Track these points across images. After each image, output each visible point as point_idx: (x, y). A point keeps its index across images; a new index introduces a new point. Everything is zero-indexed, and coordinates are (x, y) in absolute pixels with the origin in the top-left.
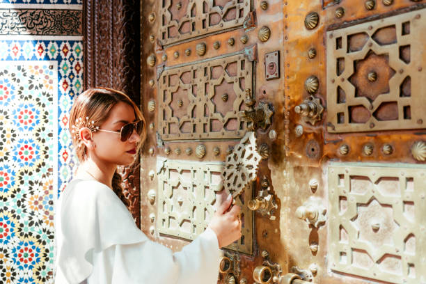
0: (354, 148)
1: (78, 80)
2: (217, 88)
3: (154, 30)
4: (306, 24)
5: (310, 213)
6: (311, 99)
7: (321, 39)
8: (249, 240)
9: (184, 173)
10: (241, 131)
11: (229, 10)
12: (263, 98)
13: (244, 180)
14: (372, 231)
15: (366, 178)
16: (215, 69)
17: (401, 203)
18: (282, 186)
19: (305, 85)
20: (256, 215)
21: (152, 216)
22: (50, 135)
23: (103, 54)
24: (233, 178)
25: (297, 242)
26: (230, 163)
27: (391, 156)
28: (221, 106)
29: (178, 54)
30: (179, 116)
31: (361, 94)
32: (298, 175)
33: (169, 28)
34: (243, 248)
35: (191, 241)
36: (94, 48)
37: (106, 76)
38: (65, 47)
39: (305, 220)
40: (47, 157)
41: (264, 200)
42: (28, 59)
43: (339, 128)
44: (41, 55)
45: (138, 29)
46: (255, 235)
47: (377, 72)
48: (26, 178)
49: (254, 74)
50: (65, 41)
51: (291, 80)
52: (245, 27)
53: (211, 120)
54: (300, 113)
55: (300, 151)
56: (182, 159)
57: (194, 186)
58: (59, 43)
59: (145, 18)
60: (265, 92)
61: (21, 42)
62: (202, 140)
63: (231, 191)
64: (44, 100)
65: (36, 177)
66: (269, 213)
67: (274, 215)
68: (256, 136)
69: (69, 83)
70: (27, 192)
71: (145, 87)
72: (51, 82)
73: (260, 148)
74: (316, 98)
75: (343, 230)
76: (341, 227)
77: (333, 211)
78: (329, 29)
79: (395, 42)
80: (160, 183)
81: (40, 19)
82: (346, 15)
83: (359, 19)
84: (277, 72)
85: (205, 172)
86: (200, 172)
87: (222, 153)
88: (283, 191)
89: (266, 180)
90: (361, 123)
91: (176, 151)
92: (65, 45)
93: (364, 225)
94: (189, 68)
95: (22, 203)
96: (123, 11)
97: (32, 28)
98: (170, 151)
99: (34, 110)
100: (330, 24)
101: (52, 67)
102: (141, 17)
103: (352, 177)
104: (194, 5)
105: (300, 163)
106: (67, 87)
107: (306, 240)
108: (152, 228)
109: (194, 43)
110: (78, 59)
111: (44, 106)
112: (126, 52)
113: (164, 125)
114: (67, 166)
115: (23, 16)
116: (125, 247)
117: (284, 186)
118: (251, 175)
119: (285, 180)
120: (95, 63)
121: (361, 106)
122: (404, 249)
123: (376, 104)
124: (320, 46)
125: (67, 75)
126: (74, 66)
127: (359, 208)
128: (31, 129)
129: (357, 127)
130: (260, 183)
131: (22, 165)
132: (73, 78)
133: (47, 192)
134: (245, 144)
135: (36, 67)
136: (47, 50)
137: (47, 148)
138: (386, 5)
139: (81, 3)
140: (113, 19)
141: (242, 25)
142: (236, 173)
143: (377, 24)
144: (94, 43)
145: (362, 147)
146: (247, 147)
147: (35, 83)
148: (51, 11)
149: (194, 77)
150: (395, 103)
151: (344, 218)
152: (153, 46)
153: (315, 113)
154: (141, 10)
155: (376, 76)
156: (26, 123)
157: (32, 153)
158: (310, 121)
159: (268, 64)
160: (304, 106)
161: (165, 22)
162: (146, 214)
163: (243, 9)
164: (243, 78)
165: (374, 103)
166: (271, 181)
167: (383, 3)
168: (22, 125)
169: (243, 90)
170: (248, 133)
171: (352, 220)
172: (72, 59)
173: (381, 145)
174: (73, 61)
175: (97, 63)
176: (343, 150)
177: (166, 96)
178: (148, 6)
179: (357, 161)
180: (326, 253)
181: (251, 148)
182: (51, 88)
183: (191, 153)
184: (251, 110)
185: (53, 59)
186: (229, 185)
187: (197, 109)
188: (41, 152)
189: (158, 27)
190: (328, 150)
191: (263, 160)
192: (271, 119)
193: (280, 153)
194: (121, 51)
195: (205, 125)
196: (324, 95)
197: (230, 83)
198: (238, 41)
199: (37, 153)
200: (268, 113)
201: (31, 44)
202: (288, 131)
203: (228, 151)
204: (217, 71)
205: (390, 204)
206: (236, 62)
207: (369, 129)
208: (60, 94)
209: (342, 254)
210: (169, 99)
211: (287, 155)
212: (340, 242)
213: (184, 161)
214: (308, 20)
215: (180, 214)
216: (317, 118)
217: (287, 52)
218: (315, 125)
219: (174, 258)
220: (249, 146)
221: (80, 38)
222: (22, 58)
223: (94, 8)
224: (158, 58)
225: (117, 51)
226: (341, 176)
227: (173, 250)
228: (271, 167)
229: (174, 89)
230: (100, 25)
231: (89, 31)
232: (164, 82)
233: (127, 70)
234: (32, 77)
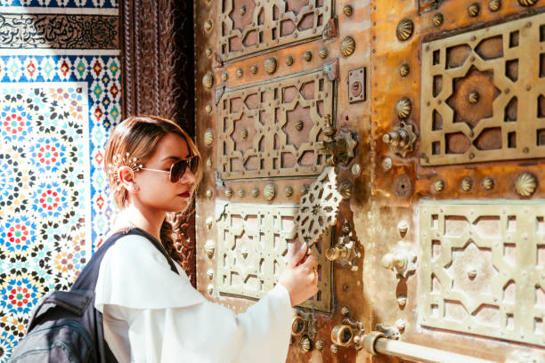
0: (450, 183)
1: (114, 107)
2: (290, 114)
3: (212, 41)
4: (398, 34)
5: (398, 262)
6: (402, 126)
7: (416, 52)
8: (326, 296)
9: (249, 220)
10: (318, 166)
11: (305, 16)
12: (346, 125)
13: (321, 225)
14: (468, 278)
15: (463, 218)
16: (288, 90)
17: (501, 245)
18: (366, 231)
19: (395, 109)
20: (335, 266)
21: (210, 272)
22: (80, 177)
23: (147, 73)
24: (308, 224)
25: (382, 295)
26: (305, 205)
27: (493, 191)
28: (294, 135)
29: (242, 73)
30: (244, 149)
31: (460, 119)
32: (385, 216)
33: (230, 39)
34: (320, 305)
35: (257, 300)
36: (135, 65)
37: (151, 100)
38: (97, 64)
39: (393, 270)
40: (76, 204)
41: (344, 248)
42: (49, 80)
43: (434, 160)
44: (65, 74)
45: (191, 40)
46: (334, 290)
47: (480, 93)
48: (50, 232)
49: (335, 95)
50: (97, 57)
51: (378, 103)
52: (324, 38)
53: (283, 154)
54: (389, 144)
55: (388, 189)
56: (246, 202)
57: (262, 234)
58: (89, 59)
59: (200, 26)
60: (347, 118)
61: (39, 58)
62: (272, 178)
63: (306, 239)
64: (71, 132)
65: (63, 229)
66: (350, 263)
67: (356, 265)
68: (336, 172)
69: (103, 110)
70: (52, 249)
71: (200, 113)
72: (80, 109)
73: (341, 187)
74: (407, 124)
75: (435, 279)
76: (433, 276)
77: (425, 258)
78: (425, 40)
79: (501, 56)
80: (221, 232)
81: (63, 28)
82: (445, 22)
83: (461, 28)
84: (362, 94)
85: (275, 217)
86: (269, 218)
87: (295, 193)
88: (367, 236)
89: (348, 225)
90: (460, 153)
91: (239, 193)
92: (97, 61)
93: (459, 272)
94: (255, 89)
95: (46, 263)
96: (172, 16)
97: (53, 39)
98: (232, 192)
99: (58, 145)
100: (426, 33)
101: (80, 90)
102: (195, 25)
103: (447, 217)
104: (262, 10)
105: (388, 202)
106: (100, 116)
107: (393, 293)
108: (210, 287)
109: (262, 57)
110: (114, 80)
111: (71, 140)
112: (176, 70)
113: (224, 161)
114: (103, 215)
115: (41, 23)
116: (178, 311)
117: (369, 230)
118: (330, 218)
119: (369, 223)
120: (136, 85)
121: (460, 133)
122: (503, 298)
123: (477, 130)
124: (414, 61)
125: (101, 100)
126: (109, 88)
127: (454, 253)
128: (55, 169)
129: (455, 159)
130: (341, 228)
131: (44, 216)
132: (108, 104)
133: (77, 249)
134: (322, 181)
135: (60, 91)
136: (73, 68)
137: (76, 193)
138: (492, 11)
139: (116, 7)
140: (158, 28)
141: (321, 36)
142: (312, 217)
143: (481, 34)
144: (134, 59)
145: (459, 182)
146: (326, 186)
147: (59, 111)
148: (78, 17)
149: (262, 101)
150: (499, 129)
151: (437, 266)
152: (210, 62)
153: (406, 143)
154: (195, 16)
155: (478, 97)
156: (48, 162)
157: (57, 200)
158: (401, 152)
159: (351, 83)
160: (394, 135)
161: (226, 32)
162: (204, 270)
163: (322, 15)
164: (322, 101)
165: (474, 130)
166: (353, 225)
167: (489, 8)
168: (44, 165)
169: (321, 116)
170: (327, 169)
171: (445, 267)
172: (106, 80)
173: (482, 178)
174: (108, 82)
175: (138, 83)
176: (437, 186)
177: (227, 125)
178: (204, 12)
179: (454, 198)
180: (416, 306)
181: (330, 187)
182: (80, 117)
183: (258, 194)
184: (330, 140)
185: (81, 80)
186: (303, 231)
187: (265, 139)
188: (69, 199)
189: (216, 39)
190: (420, 186)
191: (344, 200)
192: (355, 150)
193: (365, 192)
194: (169, 68)
195: (275, 159)
196: (417, 120)
197: (305, 108)
198: (315, 56)
199: (63, 199)
200: (351, 143)
201: (52, 61)
202: (374, 165)
203: (303, 191)
204: (290, 93)
205: (488, 247)
206: (313, 82)
207: (468, 160)
208: (91, 124)
209: (433, 306)
210: (230, 128)
211: (373, 193)
212: (432, 293)
213: (249, 205)
214: (401, 29)
215: (244, 269)
216: (409, 148)
217: (375, 68)
218: (406, 157)
219: (237, 321)
220: (328, 184)
221: (116, 52)
222: (40, 78)
223: (134, 13)
224: (217, 77)
225: (165, 68)
226: (435, 217)
227: (236, 312)
228: (353, 208)
229: (237, 116)
230: (142, 35)
231: (128, 43)
232: (224, 108)
233: (177, 92)
234: (55, 104)
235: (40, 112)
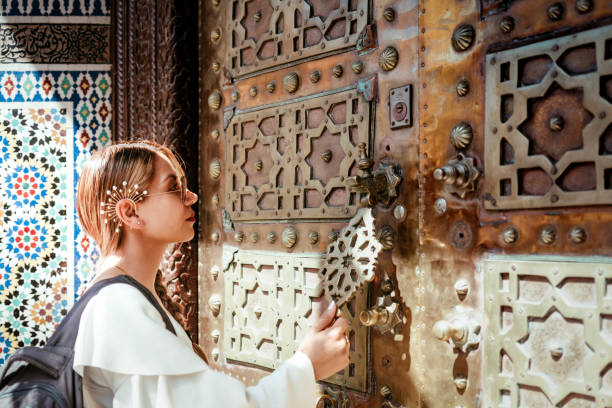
0: (525, 232)
1: (104, 131)
2: (315, 142)
3: (220, 54)
4: (455, 43)
5: (455, 331)
6: (460, 158)
7: (478, 65)
8: (361, 371)
9: (264, 270)
10: (351, 207)
11: (334, 23)
12: (386, 156)
13: (354, 280)
14: (550, 359)
15: (543, 279)
16: (313, 112)
17: (596, 317)
18: (413, 291)
19: (451, 137)
20: (373, 332)
21: (215, 333)
22: (63, 213)
23: (142, 91)
24: (337, 278)
25: (434, 374)
26: (333, 255)
27: (584, 244)
28: (320, 169)
29: (256, 91)
30: (258, 185)
31: (538, 150)
32: (438, 273)
33: (242, 51)
34: (353, 382)
35: (271, 370)
36: (129, 81)
37: (146, 124)
38: (85, 81)
39: (448, 342)
40: (58, 245)
41: (384, 312)
42: (29, 100)
43: (503, 203)
44: (47, 93)
45: (195, 53)
46: (371, 363)
47: (565, 117)
48: (27, 276)
49: (372, 120)
50: (84, 73)
51: (429, 129)
52: (359, 48)
53: (306, 191)
54: (443, 181)
55: (443, 238)
56: (260, 249)
57: (279, 289)
58: (75, 75)
59: (206, 36)
60: (388, 148)
61: (18, 75)
62: (292, 221)
63: (335, 297)
64: (52, 160)
65: (42, 274)
66: (392, 331)
67: (400, 333)
68: (374, 214)
69: (91, 135)
70: (29, 297)
71: (205, 139)
72: (63, 134)
73: (380, 234)
74: (467, 156)
75: (505, 357)
76: (503, 353)
77: (491, 329)
78: (490, 51)
79: (594, 69)
80: (228, 285)
81: (46, 40)
82: (517, 28)
83: (539, 35)
84: (408, 117)
85: (296, 269)
86: (288, 269)
87: (322, 240)
88: (414, 297)
89: (389, 282)
90: (538, 194)
91: (251, 238)
92: (84, 78)
93: (539, 349)
94: (272, 112)
95: (21, 313)
96: (172, 26)
97: (34, 53)
98: (242, 236)
99: (37, 175)
100: (491, 42)
101: (64, 111)
102: (200, 35)
103: (521, 277)
104: (282, 15)
105: (442, 255)
106: (87, 141)
107: (449, 371)
108: (215, 351)
109: (280, 73)
110: (104, 99)
111: (52, 169)
112: (177, 88)
113: (234, 198)
114: (89, 259)
115: (21, 35)
116: (173, 380)
117: (417, 290)
118: (366, 272)
119: (418, 281)
120: (129, 105)
121: (539, 169)
122: (601, 386)
123: (562, 165)
124: (476, 77)
125: (88, 122)
126: (97, 109)
127: (531, 323)
128: (33, 203)
129: (531, 201)
130: (379, 286)
131: (20, 257)
132: (97, 128)
133: (57, 297)
134: (356, 226)
135: (41, 112)
136: (56, 86)
137: (57, 232)
138: (581, 12)
139: (107, 15)
140: (156, 38)
141: (355, 46)
142: (342, 270)
143: (565, 42)
144: (127, 76)
145: (538, 231)
146: (360, 231)
147: (39, 135)
148: (63, 27)
149: (280, 126)
150: (592, 164)
151: (508, 339)
152: (218, 79)
153: (466, 180)
154: (200, 23)
155: (562, 122)
156: (26, 195)
157: (36, 239)
158: (458, 192)
159: (394, 104)
160: (449, 170)
161: (237, 43)
162: (207, 330)
163: (356, 20)
164: (356, 126)
165: (558, 165)
166: (396, 282)
167: (576, 9)
168: (21, 198)
169: (355, 145)
170: (361, 210)
171: (520, 341)
172: (94, 99)
173: (568, 229)
174: (97, 102)
175: (132, 104)
176: (508, 236)
177: (238, 154)
178: (211, 19)
179: (531, 253)
180: (479, 391)
181: (366, 233)
182: (64, 142)
183: (275, 240)
184: (366, 175)
185: (66, 99)
186: (331, 287)
187: (284, 173)
188: (49, 238)
189: (226, 48)
190: (485, 236)
191: (383, 250)
192: (397, 188)
193: (411, 240)
194: (169, 86)
195: (296, 198)
196: (480, 152)
197: (335, 134)
198: (348, 70)
199: (43, 239)
200: (393, 179)
201: (32, 77)
202: (423, 208)
203: (330, 238)
204: (315, 116)
205: (579, 318)
206: (345, 102)
207: (549, 204)
208: (76, 152)
209: (503, 392)
210: (241, 158)
211: (421, 243)
212: (500, 375)
213: (264, 252)
214: (458, 36)
215: (257, 331)
216: (469, 187)
217: (424, 86)
218: (466, 198)
219: (248, 396)
220: (363, 229)
221: (107, 67)
222: (19, 98)
223: (128, 21)
224: (226, 96)
225: (163, 86)
226: (504, 276)
227: (247, 384)
228: (396, 261)
229: (250, 144)
230: (137, 47)
231: (120, 57)
232: (235, 133)
233: (178, 114)
234: (35, 127)
235: (19, 137)
